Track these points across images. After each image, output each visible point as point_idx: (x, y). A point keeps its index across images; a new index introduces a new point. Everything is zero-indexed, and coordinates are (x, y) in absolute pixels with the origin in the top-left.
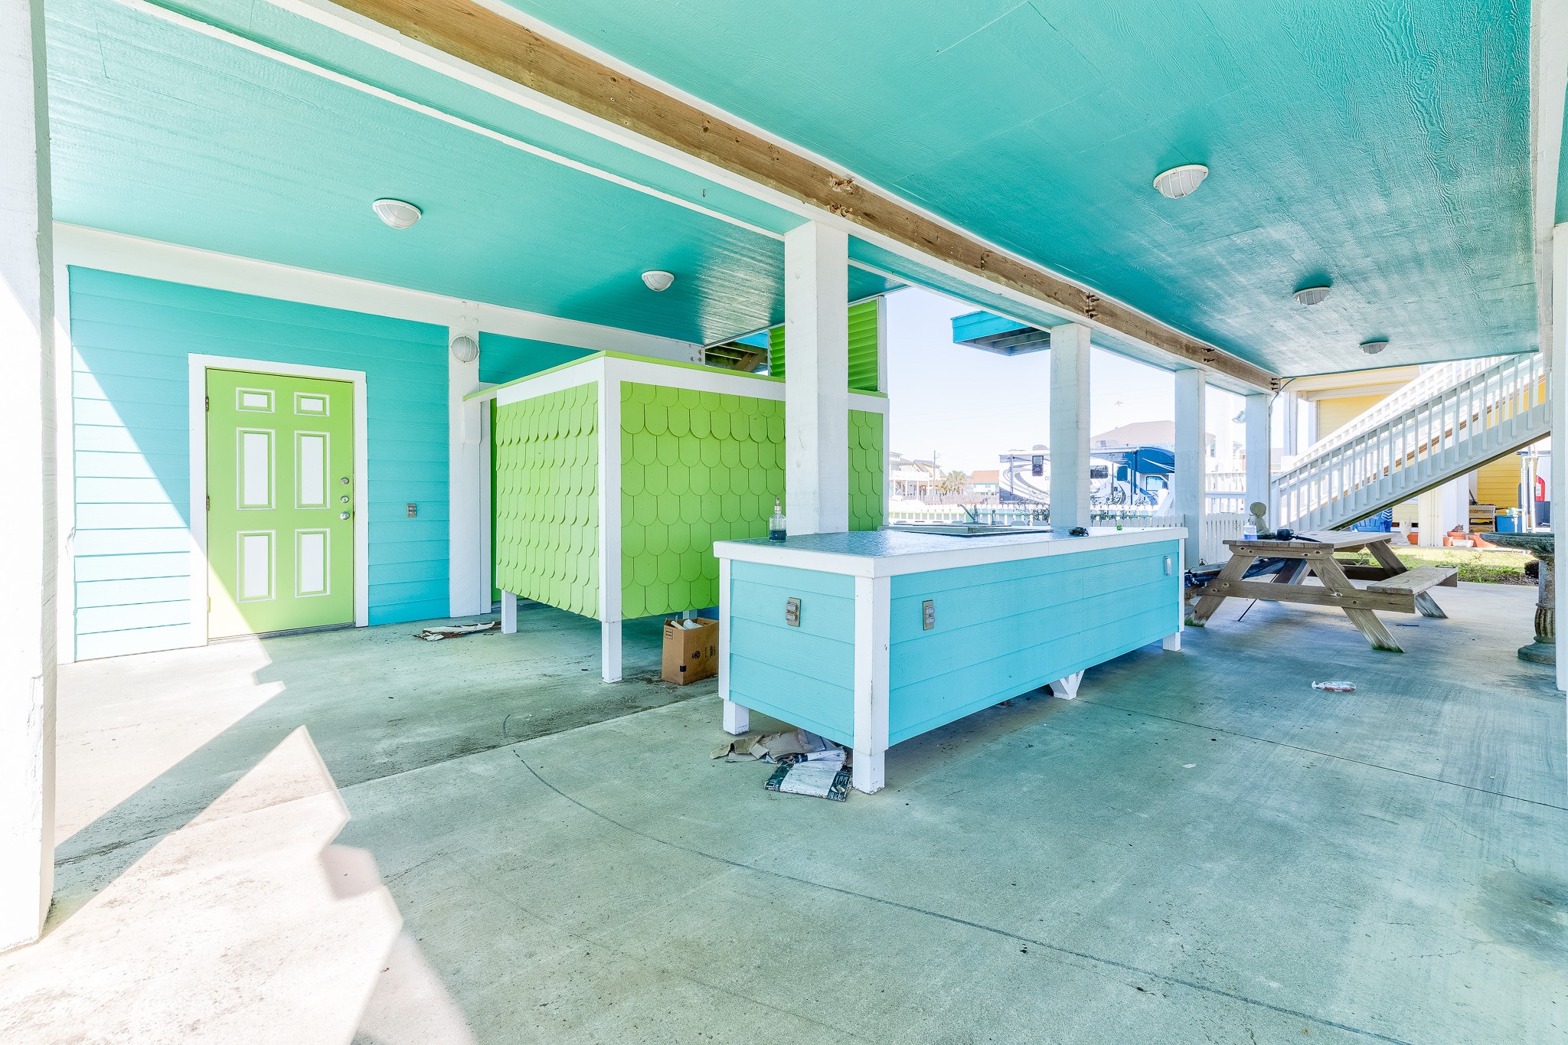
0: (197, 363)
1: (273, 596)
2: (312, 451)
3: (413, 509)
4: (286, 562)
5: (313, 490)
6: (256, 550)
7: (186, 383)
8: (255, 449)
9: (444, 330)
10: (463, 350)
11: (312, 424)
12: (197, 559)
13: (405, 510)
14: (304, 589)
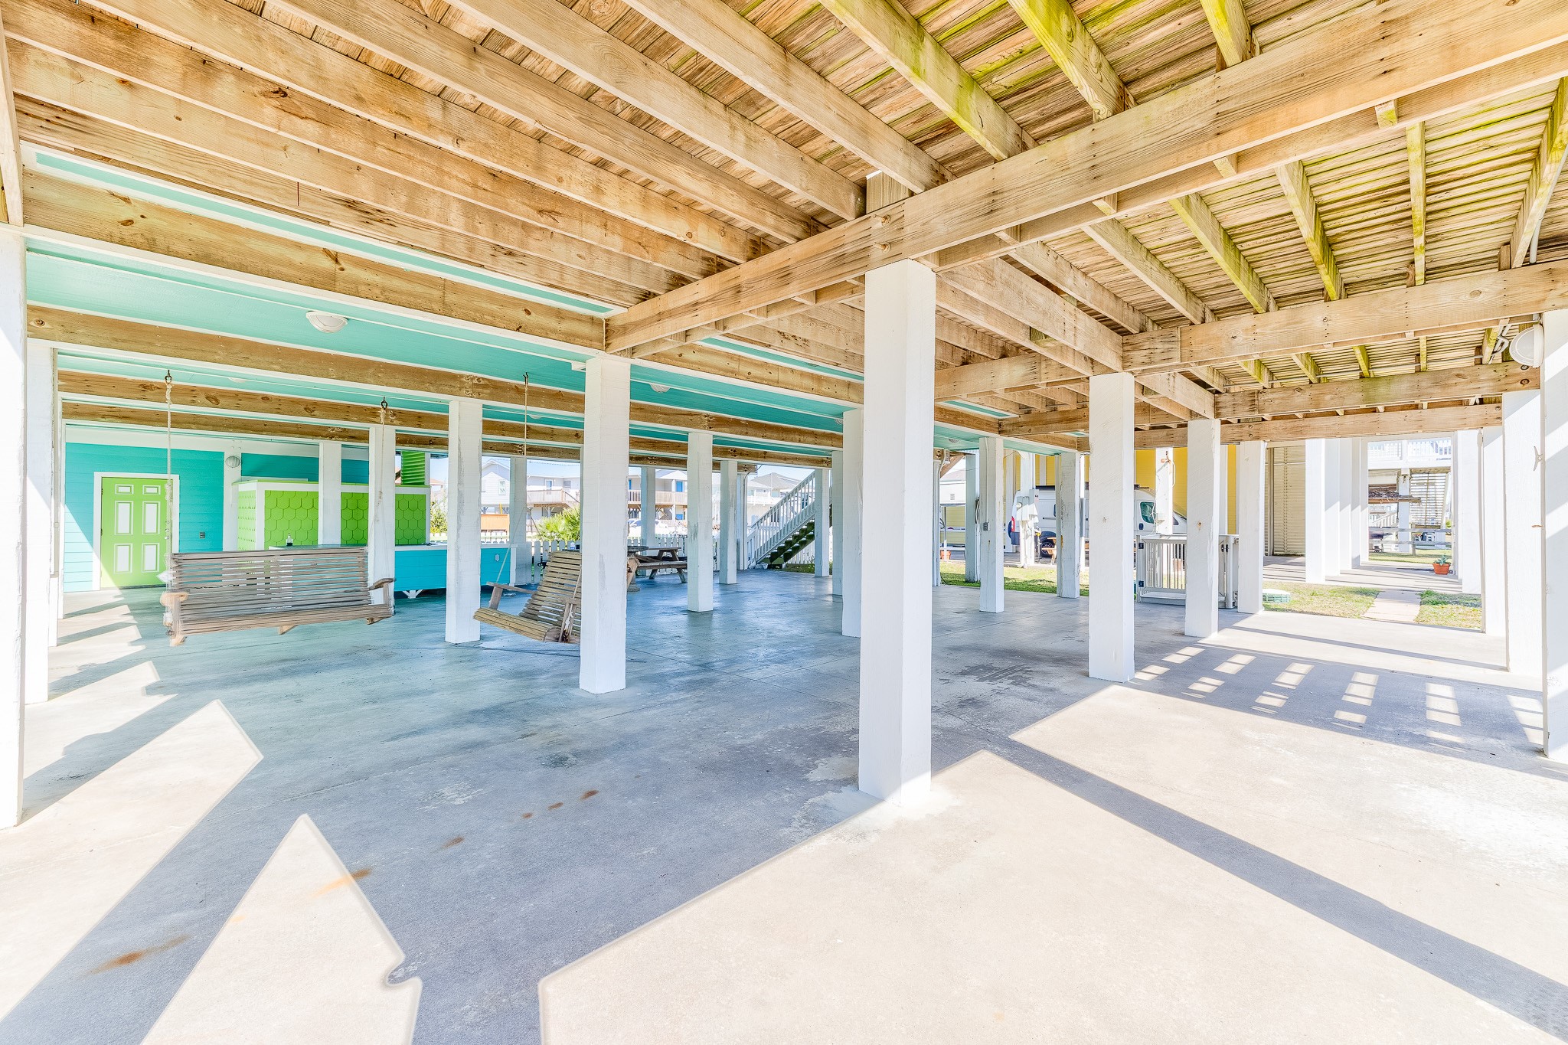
0: (98, 476)
1: (131, 571)
2: (151, 511)
3: (203, 535)
4: (138, 558)
5: (151, 525)
6: (123, 553)
7: (92, 484)
8: (124, 511)
9: (222, 454)
10: (231, 463)
11: (152, 498)
12: (96, 562)
13: (199, 535)
14: (146, 568)
